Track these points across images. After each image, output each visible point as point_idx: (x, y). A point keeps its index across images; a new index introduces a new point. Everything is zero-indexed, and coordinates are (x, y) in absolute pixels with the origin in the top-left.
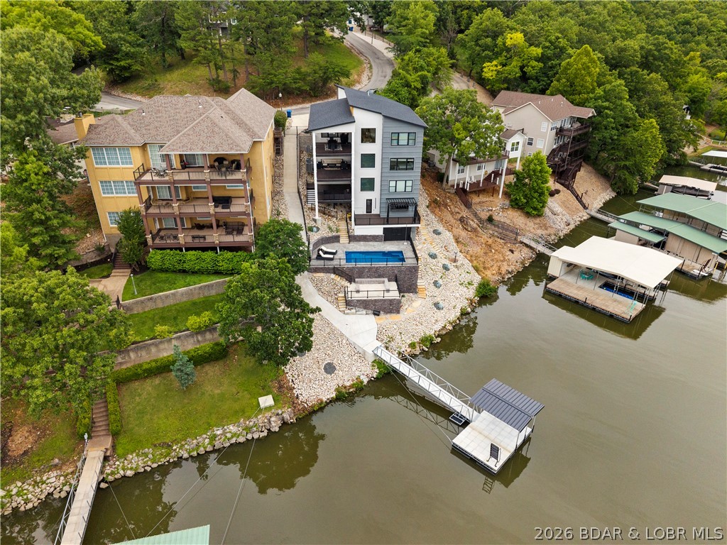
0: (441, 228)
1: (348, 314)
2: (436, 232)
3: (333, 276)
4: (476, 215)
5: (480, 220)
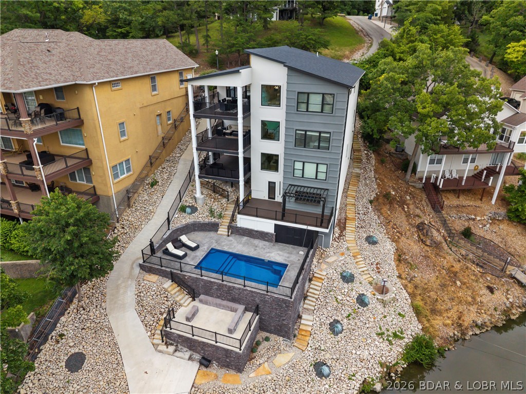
0: (380, 235)
1: (160, 351)
2: (371, 241)
3: (168, 284)
4: (444, 223)
5: (450, 233)
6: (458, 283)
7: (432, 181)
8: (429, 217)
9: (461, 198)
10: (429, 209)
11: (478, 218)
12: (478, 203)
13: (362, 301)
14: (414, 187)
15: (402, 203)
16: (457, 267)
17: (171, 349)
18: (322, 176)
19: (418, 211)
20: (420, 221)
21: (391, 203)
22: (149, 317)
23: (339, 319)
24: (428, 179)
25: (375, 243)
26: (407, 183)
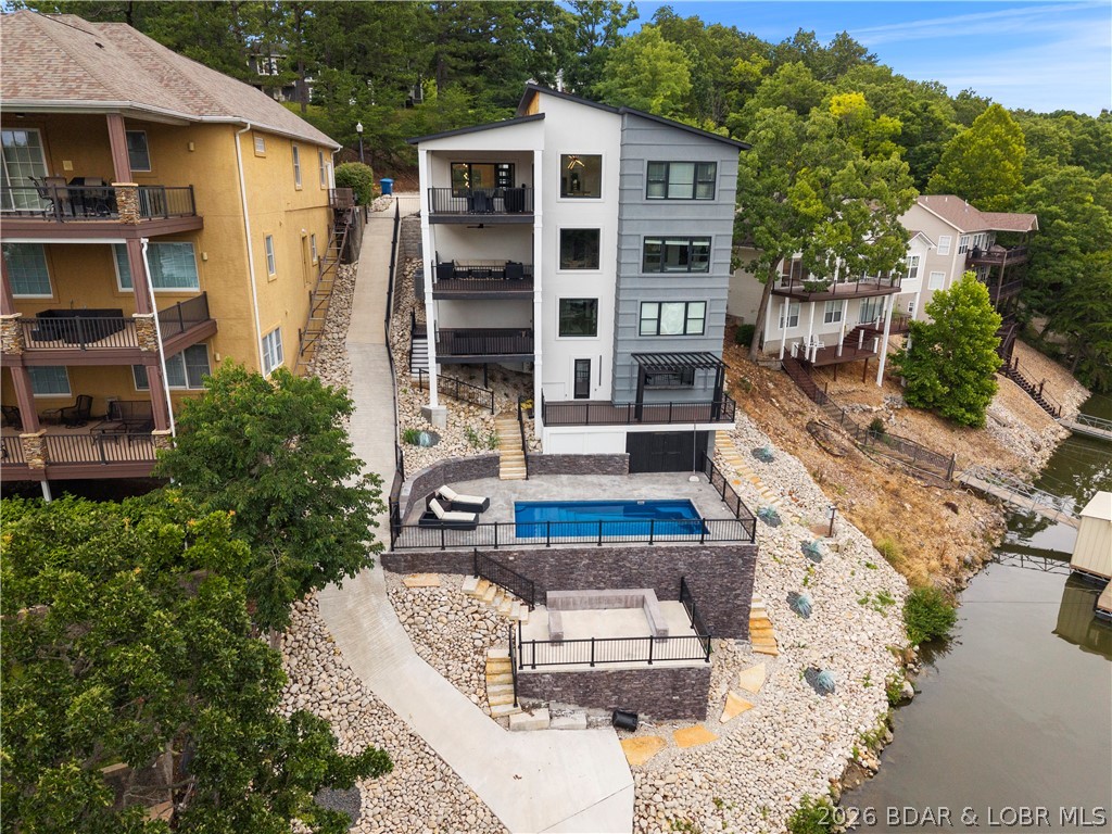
2: (762, 456)
6: (908, 506)
7: (794, 354)
8: (815, 413)
9: (839, 381)
10: (806, 400)
11: (875, 409)
12: (862, 386)
13: (810, 552)
14: (768, 369)
15: (767, 396)
16: (894, 481)
17: (541, 715)
18: (695, 327)
19: (794, 406)
20: (807, 419)
21: (752, 396)
22: (455, 666)
23: (795, 589)
24: (787, 353)
25: (769, 459)
26: (756, 363)
